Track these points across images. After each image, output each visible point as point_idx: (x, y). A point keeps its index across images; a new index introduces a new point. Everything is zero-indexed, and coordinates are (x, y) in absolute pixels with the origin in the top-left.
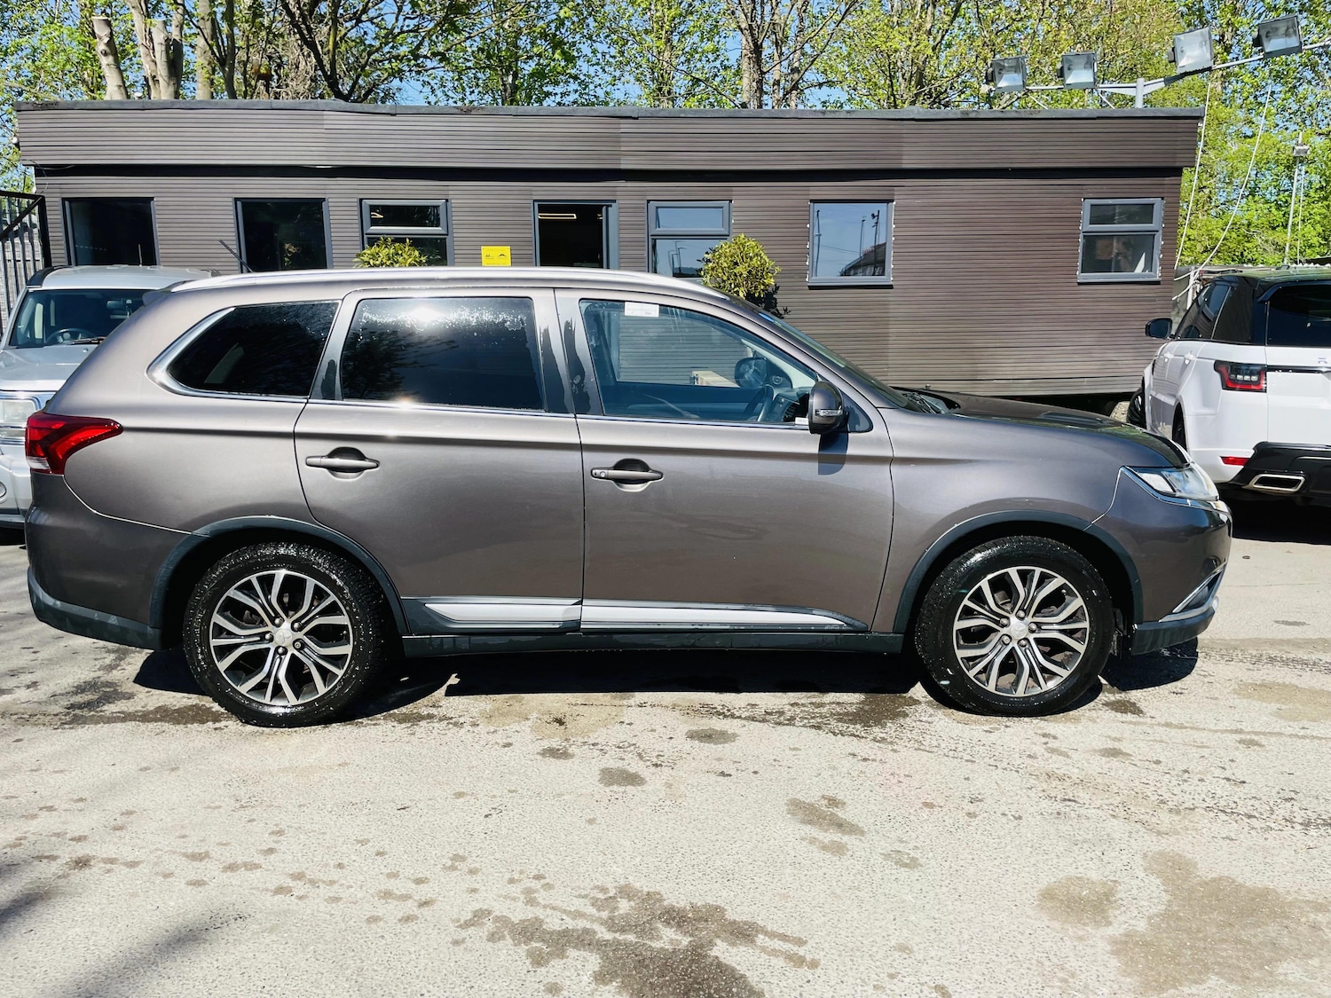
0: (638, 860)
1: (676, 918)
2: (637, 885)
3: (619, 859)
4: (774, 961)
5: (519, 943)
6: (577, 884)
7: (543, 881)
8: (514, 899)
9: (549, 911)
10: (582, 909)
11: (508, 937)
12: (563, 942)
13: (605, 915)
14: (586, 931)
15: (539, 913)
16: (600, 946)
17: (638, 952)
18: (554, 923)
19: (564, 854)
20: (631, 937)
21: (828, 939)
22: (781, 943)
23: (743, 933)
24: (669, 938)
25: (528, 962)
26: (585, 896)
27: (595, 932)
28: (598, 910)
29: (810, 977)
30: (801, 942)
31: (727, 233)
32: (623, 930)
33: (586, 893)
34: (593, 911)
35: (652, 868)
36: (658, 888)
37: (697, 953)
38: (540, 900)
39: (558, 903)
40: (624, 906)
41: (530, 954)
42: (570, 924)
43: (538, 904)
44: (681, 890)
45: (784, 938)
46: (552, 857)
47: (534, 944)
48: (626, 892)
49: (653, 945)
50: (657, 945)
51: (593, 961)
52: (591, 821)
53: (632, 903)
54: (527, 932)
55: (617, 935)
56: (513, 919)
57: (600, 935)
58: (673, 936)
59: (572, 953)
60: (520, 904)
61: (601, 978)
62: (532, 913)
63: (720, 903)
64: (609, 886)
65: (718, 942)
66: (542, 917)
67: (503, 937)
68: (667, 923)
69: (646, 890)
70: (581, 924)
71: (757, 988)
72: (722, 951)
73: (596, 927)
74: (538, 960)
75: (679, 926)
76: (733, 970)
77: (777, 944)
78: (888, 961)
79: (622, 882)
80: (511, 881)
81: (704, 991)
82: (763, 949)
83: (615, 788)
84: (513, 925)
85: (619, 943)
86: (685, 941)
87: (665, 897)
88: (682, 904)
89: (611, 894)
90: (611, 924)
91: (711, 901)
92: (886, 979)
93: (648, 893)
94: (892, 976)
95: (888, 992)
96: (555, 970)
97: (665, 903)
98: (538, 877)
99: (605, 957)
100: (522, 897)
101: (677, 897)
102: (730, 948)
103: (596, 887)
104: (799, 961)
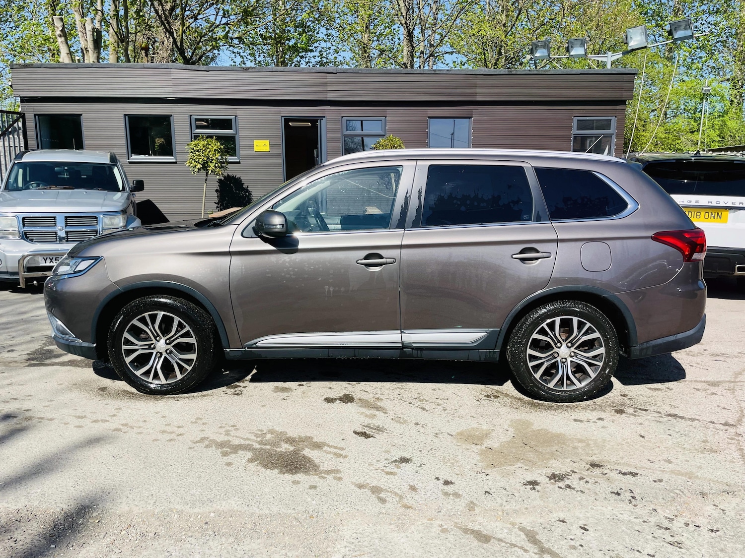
0: (280, 420)
1: (291, 441)
2: (277, 429)
3: (272, 420)
4: (329, 456)
5: (218, 449)
6: (250, 428)
7: (235, 428)
8: (221, 434)
9: (235, 438)
10: (250, 437)
11: (214, 446)
12: (236, 449)
13: (259, 439)
14: (249, 445)
15: (230, 438)
16: (254, 450)
17: (270, 452)
18: (236, 442)
19: (247, 418)
20: (268, 447)
21: (355, 448)
22: (334, 449)
23: (318, 446)
24: (285, 447)
25: (220, 455)
26: (252, 433)
27: (253, 445)
28: (257, 438)
29: (342, 461)
30: (343, 449)
31: (384, 134)
32: (265, 444)
33: (253, 432)
34: (255, 438)
35: (286, 422)
36: (286, 430)
37: (295, 453)
38: (232, 434)
39: (240, 435)
40: (269, 436)
41: (222, 453)
42: (243, 442)
43: (231, 435)
44: (296, 431)
45: (336, 448)
46: (241, 419)
47: (225, 449)
48: (271, 432)
49: (277, 450)
50: (278, 450)
51: (249, 455)
52: (263, 406)
53: (273, 436)
54: (222, 445)
55: (262, 446)
56: (218, 440)
57: (255, 446)
58: (287, 447)
59: (241, 452)
60: (222, 435)
61: (251, 461)
62: (226, 438)
63: (312, 435)
64: (264, 429)
65: (306, 449)
66: (231, 440)
67: (212, 447)
68: (286, 442)
69: (280, 431)
70: (247, 442)
71: (317, 465)
72: (307, 452)
73: (254, 443)
74: (225, 454)
75: (291, 443)
76: (309, 458)
77: (332, 450)
78: (378, 456)
79: (271, 428)
80: (221, 427)
81: (294, 465)
82: (325, 451)
83: (278, 393)
84: (217, 442)
85: (262, 449)
86: (292, 448)
87: (288, 433)
88: (295, 436)
89: (264, 432)
90: (261, 443)
91: (308, 435)
92: (375, 462)
93: (281, 432)
94: (378, 461)
95: (374, 466)
96: (232, 458)
97: (288, 435)
98: (233, 426)
99: (255, 454)
100: (224, 433)
101: (293, 433)
102: (311, 451)
103: (259, 430)
104: (340, 455)
